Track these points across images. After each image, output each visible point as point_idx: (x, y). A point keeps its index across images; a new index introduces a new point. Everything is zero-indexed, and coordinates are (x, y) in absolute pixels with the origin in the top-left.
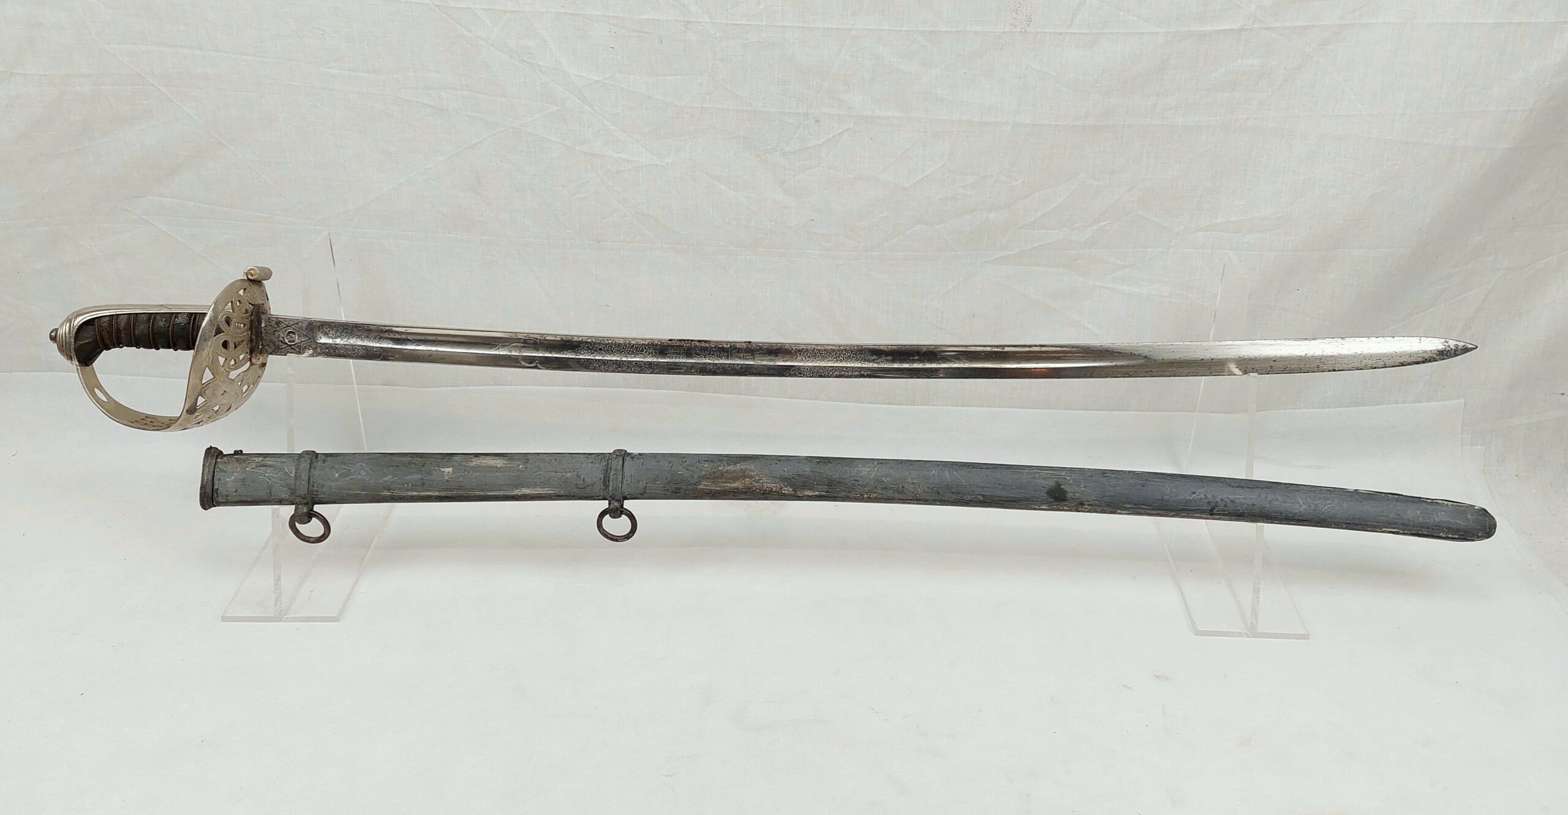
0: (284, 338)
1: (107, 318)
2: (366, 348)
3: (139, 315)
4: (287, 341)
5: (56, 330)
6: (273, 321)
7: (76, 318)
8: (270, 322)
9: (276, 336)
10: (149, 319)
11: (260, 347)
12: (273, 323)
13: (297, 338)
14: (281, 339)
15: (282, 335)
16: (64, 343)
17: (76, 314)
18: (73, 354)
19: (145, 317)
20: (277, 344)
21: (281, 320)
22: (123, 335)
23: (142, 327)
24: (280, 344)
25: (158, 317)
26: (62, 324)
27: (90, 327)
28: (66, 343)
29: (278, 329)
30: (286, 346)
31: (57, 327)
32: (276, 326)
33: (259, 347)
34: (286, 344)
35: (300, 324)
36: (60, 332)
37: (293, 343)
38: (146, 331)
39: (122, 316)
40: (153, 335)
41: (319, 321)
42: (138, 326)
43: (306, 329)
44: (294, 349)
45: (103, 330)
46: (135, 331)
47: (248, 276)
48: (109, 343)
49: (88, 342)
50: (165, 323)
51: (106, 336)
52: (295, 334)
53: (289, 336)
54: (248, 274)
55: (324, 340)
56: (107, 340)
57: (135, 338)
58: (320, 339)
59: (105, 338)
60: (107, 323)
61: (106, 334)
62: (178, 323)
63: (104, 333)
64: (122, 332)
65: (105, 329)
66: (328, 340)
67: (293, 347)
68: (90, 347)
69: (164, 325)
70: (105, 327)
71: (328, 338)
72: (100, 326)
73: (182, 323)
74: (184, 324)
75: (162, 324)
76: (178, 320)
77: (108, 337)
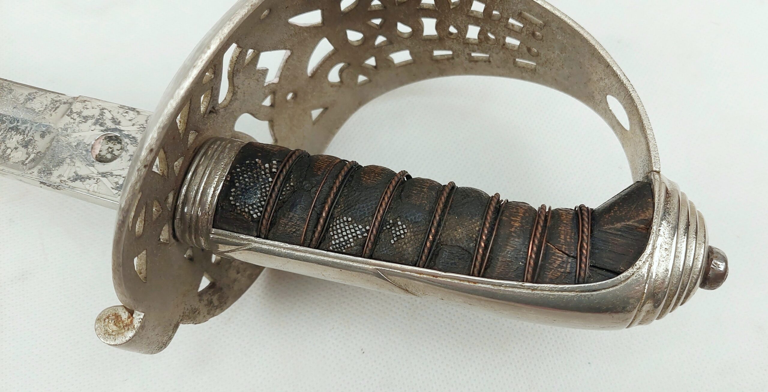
22: (518, 224)
25: (410, 253)
38: (452, 220)
40: (433, 210)
42: (470, 238)
45: (568, 246)
46: (480, 229)
47: (129, 318)
48: (565, 216)
49: (617, 222)
50: (393, 232)
51: (564, 230)
52: (96, 155)
53: (114, 154)
54: (125, 325)
55: (36, 128)
56: (565, 222)
57: (488, 213)
58: (46, 132)
59: (568, 227)
60: (555, 262)
61: (562, 237)
62: (360, 227)
63: (569, 238)
64: (516, 230)
65: (563, 250)
66: (29, 129)
67: (113, 126)
68: (616, 211)
69: (399, 226)
70: (562, 254)
71: (27, 132)
72: (576, 260)
73: (346, 224)
74: (343, 220)
75: (403, 229)
76: (357, 235)
77: (560, 227)
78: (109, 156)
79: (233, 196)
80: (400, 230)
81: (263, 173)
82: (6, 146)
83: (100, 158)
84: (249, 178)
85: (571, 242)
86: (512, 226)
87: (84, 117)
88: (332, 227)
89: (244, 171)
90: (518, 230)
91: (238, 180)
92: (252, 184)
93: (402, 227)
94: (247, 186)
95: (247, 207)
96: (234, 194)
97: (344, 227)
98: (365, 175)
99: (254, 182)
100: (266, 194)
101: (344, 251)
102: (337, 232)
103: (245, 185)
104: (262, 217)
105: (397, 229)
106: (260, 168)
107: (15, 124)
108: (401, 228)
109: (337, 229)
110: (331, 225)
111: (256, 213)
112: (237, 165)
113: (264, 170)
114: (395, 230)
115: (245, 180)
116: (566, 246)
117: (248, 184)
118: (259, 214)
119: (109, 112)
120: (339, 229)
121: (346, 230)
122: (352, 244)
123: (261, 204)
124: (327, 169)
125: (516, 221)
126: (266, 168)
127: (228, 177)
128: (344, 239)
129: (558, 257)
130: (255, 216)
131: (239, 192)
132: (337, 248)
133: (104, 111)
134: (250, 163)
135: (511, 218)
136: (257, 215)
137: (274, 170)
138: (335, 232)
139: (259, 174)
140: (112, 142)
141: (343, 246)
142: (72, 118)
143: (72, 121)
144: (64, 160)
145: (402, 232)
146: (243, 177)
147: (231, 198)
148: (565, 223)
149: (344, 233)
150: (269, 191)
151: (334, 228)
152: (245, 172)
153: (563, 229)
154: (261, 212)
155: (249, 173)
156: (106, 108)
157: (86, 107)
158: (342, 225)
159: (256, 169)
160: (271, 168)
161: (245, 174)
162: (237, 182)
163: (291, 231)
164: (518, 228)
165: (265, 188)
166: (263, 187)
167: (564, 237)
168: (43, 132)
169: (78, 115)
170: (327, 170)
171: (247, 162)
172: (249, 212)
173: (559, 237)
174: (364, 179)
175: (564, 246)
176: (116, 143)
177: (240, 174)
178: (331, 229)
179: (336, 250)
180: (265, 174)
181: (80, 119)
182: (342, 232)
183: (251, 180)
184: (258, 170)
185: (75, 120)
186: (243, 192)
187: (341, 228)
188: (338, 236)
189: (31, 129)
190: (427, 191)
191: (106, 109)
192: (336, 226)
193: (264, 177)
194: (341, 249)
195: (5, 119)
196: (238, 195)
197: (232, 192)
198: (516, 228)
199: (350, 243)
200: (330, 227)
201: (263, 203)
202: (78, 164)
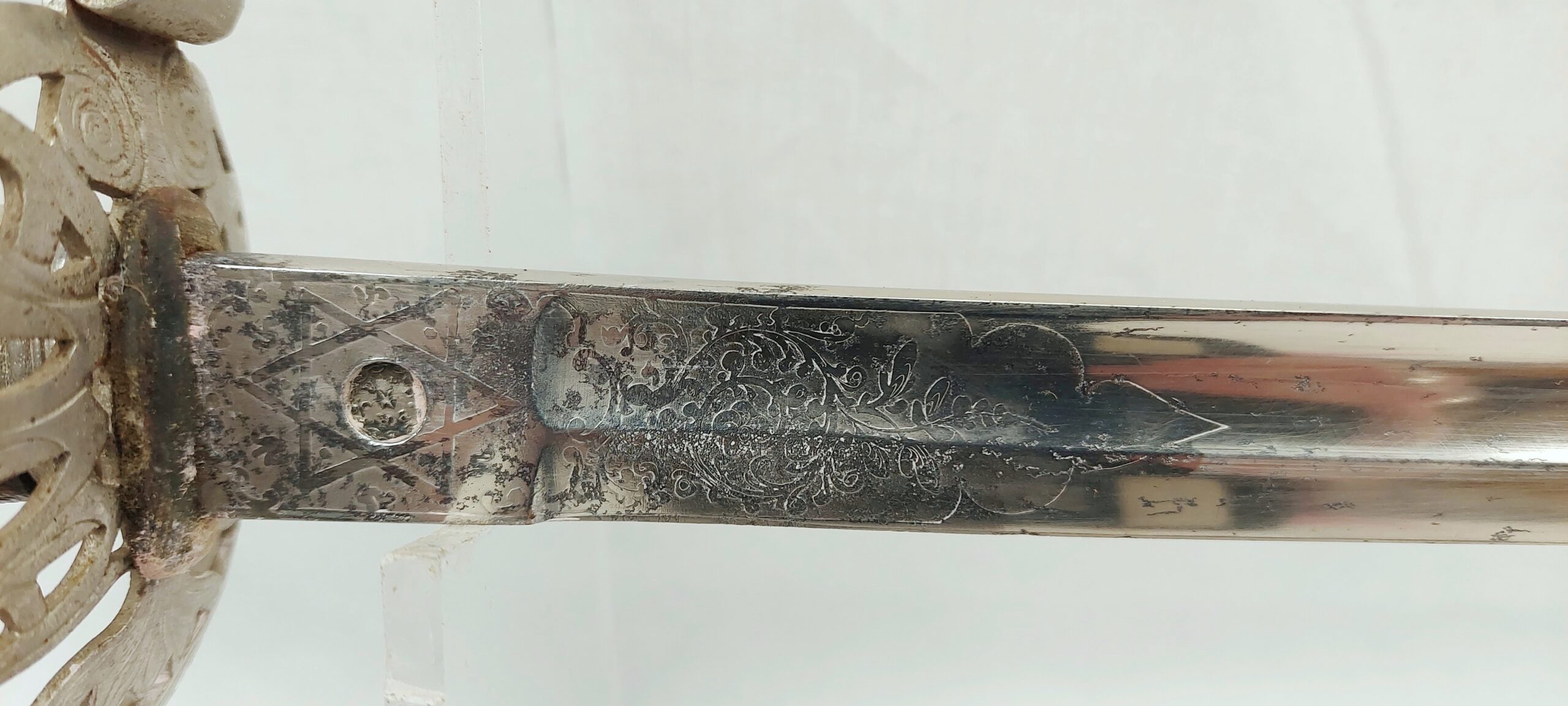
0: (337, 407)
2: (865, 453)
4: (355, 424)
6: (261, 298)
8: (241, 307)
9: (287, 396)
11: (190, 472)
12: (261, 313)
13: (420, 402)
14: (317, 414)
15: (325, 389)
20: (293, 449)
21: (314, 290)
24: (314, 443)
29: (298, 347)
30: (351, 455)
32: (282, 332)
33: (176, 479)
34: (352, 444)
35: (441, 315)
37: (400, 441)
44: (402, 475)
52: (409, 379)
53: (369, 393)
55: (599, 413)
58: (569, 410)
66: (618, 409)
67: (398, 461)
71: (619, 398)
78: (382, 384)
82: (656, 352)
83: (399, 375)
107: (659, 412)
140: (395, 422)
144: (478, 348)
157: (496, 497)
169: (502, 470)
176: (380, 421)
181: (493, 462)
185: (507, 458)
189: (611, 409)
195: (692, 420)
202: (436, 345)
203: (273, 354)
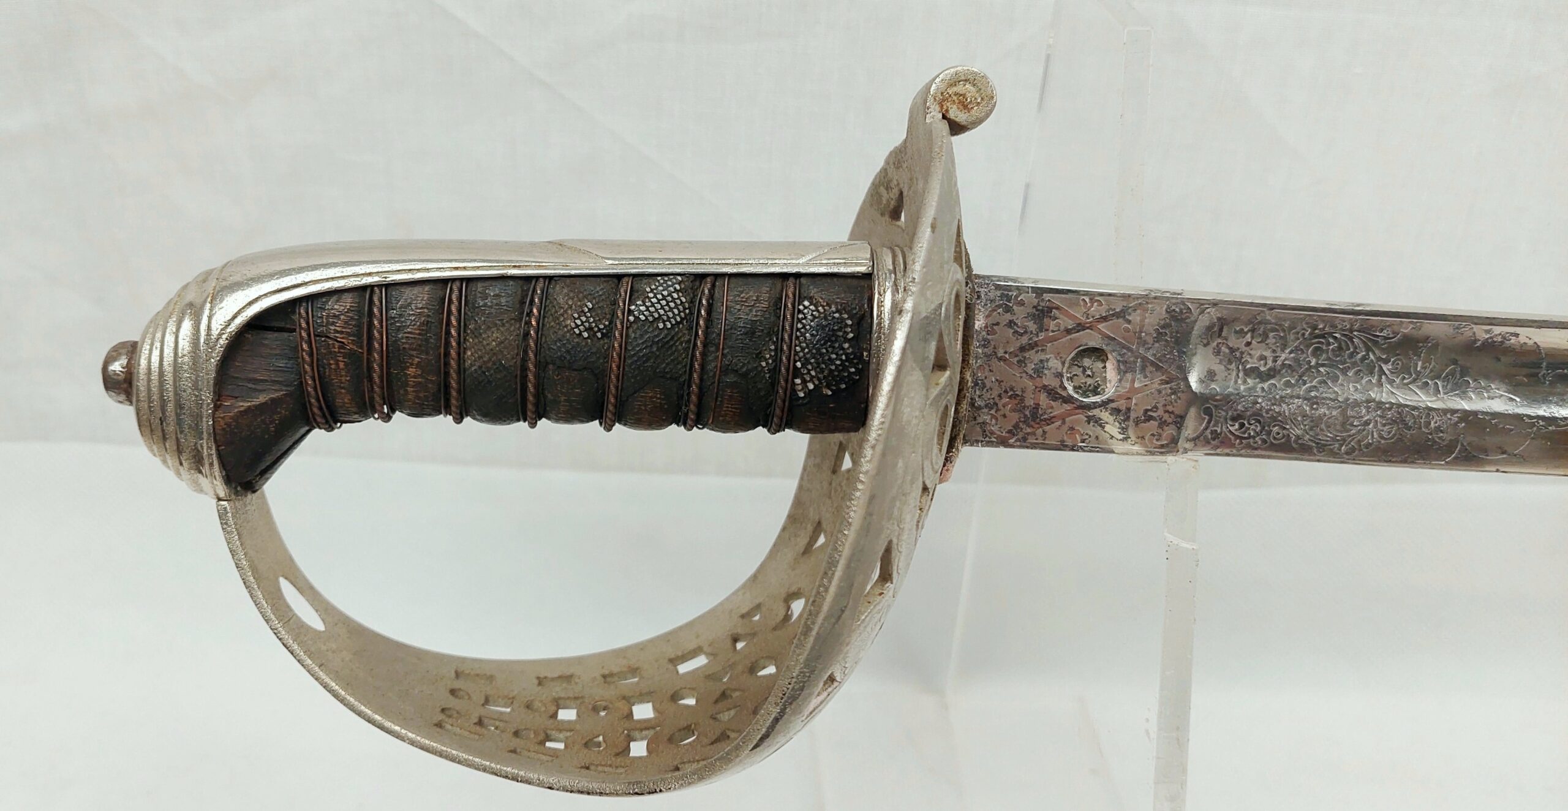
0: (1060, 375)
1: (348, 301)
2: (1400, 415)
3: (480, 286)
4: (1069, 387)
5: (132, 349)
6: (1022, 303)
7: (216, 297)
8: (1008, 310)
9: (1030, 367)
10: (523, 303)
12: (1020, 314)
13: (1112, 374)
14: (1049, 380)
15: (1054, 364)
16: (170, 407)
17: (212, 284)
18: (208, 449)
19: (505, 297)
20: (1030, 402)
21: (1056, 300)
22: (411, 371)
23: (493, 338)
24: (1043, 399)
25: (561, 296)
26: (158, 323)
27: (271, 339)
28: (179, 406)
29: (1042, 336)
30: (1068, 407)
31: (136, 337)
32: (1032, 326)
34: (1068, 400)
35: (1136, 317)
36: (149, 359)
37: (1097, 399)
38: (509, 358)
39: (409, 292)
40: (541, 366)
41: (1215, 304)
42: (476, 334)
43: (1157, 340)
44: (1097, 421)
45: (331, 352)
46: (465, 353)
47: (947, 111)
48: (346, 400)
49: (265, 403)
50: (592, 320)
51: (341, 376)
52: (1107, 359)
53: (1080, 367)
54: (949, 100)
55: (1228, 384)
56: (343, 391)
57: (459, 383)
58: (1208, 382)
59: (337, 382)
60: (346, 323)
61: (342, 365)
62: (642, 317)
63: (331, 364)
64: (410, 361)
65: (337, 345)
66: (1240, 382)
67: (1096, 412)
68: (271, 423)
69: (586, 330)
70: (337, 337)
71: (1241, 374)
72: (316, 333)
73: (665, 318)
74: (670, 322)
75: (577, 326)
76: (644, 304)
77: (348, 381)
78: (1087, 362)
79: (846, 325)
80: (582, 324)
81: (813, 373)
82: (1267, 345)
83: (1100, 356)
84: (830, 359)
85: (328, 360)
86: (418, 365)
87: (1151, 418)
88: (685, 309)
89: (842, 370)
90: (408, 362)
91: (848, 353)
92: (824, 351)
93: (579, 329)
94: (830, 346)
95: (822, 313)
96: (846, 330)
97: (665, 312)
98: (661, 403)
99: (822, 355)
100: (799, 340)
101: (659, 278)
102: (675, 303)
103: (834, 347)
104: (797, 304)
105: (587, 324)
106: (819, 379)
107: (1267, 385)
108: (581, 328)
109: (676, 306)
110: (687, 311)
111: (805, 308)
112: (858, 377)
113: (812, 377)
114: (590, 323)
115: (837, 354)
116: (335, 352)
117: (830, 350)
118: (801, 307)
119: (1113, 437)
120: (674, 308)
121: (662, 308)
122: (648, 289)
123: (802, 323)
124: (721, 401)
125: (415, 377)
126: (811, 380)
127: (867, 357)
128: (662, 295)
129: (341, 332)
130: (806, 303)
131: (841, 334)
132: (670, 280)
133: (1121, 437)
134: (837, 385)
135: (423, 380)
136: (804, 305)
137: (798, 381)
138: (678, 302)
139: (818, 370)
140: (1093, 386)
141: (661, 285)
142: (1172, 413)
143: (1170, 408)
145: (578, 322)
146: (841, 360)
147: (849, 322)
148: (343, 388)
149: (664, 302)
150: (796, 346)
151: (681, 308)
152: (841, 368)
153: (343, 379)
154: (800, 311)
155: (833, 367)
156: (1121, 442)
157: (1157, 437)
158: (670, 314)
159: (824, 377)
160: (804, 382)
161: (839, 365)
162: (848, 348)
163: (747, 293)
164: (408, 364)
165: (803, 349)
166: (806, 350)
167: (339, 367)
168: (1213, 381)
169: (1163, 420)
170: (719, 399)
171: (843, 386)
172: (816, 307)
173: (346, 364)
174: (658, 396)
175: (336, 350)
176: (1085, 386)
177: (847, 364)
178: (687, 305)
179: (672, 277)
180: (809, 371)
181: (1158, 414)
182: (667, 305)
183: (827, 358)
184: (821, 376)
185: (1167, 411)
186: (833, 336)
187: (671, 309)
188: (672, 297)
189: (1236, 382)
190: (559, 397)
191: (1120, 440)
192: (680, 312)
193: (810, 367)
194: (664, 280)
195: (1288, 391)
196: (840, 329)
197: (851, 332)
198: (412, 364)
199: (652, 291)
200: (689, 308)
201: (800, 326)
202: (1130, 337)
203: (1024, 340)
